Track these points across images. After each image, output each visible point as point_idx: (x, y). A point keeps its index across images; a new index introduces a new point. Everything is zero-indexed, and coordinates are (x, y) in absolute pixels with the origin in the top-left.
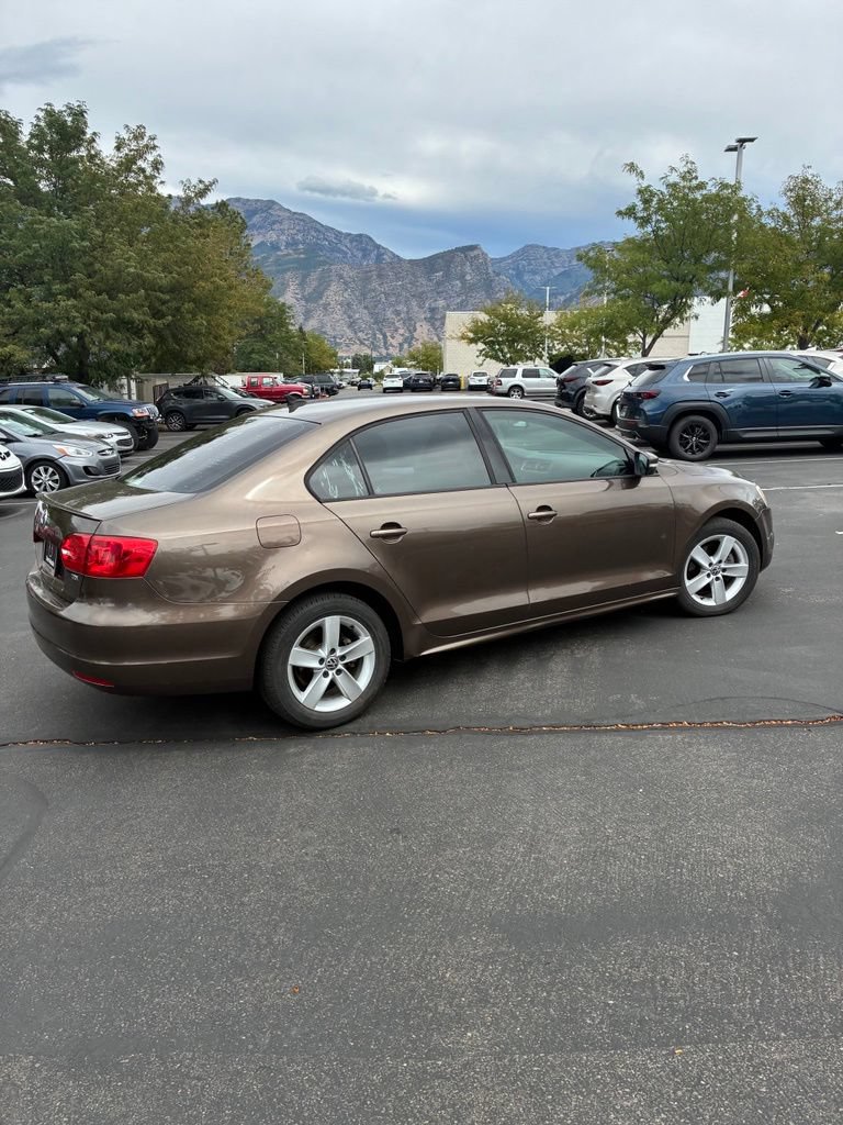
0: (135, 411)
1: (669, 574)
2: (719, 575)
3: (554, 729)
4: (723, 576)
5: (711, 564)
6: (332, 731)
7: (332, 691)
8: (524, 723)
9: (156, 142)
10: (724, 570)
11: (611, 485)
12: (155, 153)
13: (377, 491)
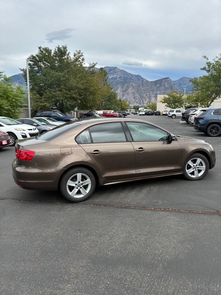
0: (72, 119)
1: (180, 168)
2: (197, 169)
3: (135, 208)
4: (198, 170)
5: (194, 166)
6: (78, 203)
7: (79, 192)
8: (127, 205)
9: (83, 54)
10: (198, 168)
11: (164, 143)
12: (83, 57)
13: (94, 142)
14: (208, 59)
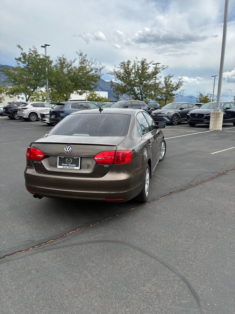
2: (162, 151)
14: (22, 49)
